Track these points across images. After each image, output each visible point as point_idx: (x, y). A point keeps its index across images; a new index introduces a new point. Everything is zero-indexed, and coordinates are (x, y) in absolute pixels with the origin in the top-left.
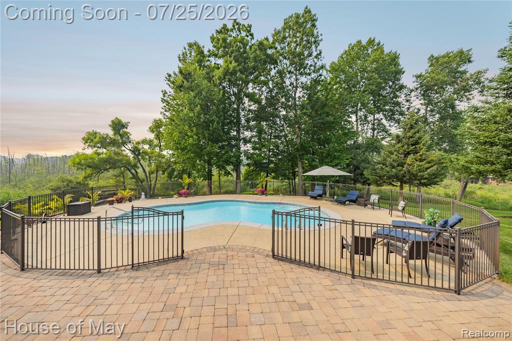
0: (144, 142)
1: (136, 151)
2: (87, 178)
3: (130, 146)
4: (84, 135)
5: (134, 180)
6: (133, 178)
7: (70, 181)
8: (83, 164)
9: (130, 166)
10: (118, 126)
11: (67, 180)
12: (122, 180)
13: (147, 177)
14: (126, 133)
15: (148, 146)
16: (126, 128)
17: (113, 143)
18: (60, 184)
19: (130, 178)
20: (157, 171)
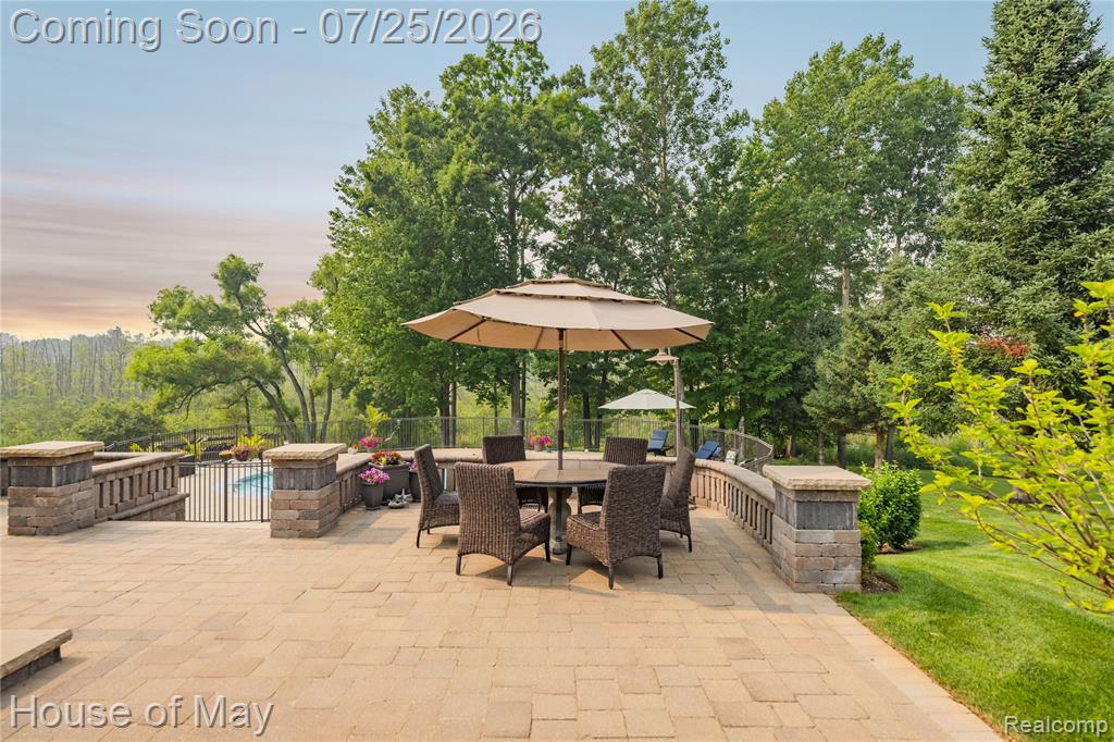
0: (299, 309)
1: (277, 338)
2: (164, 407)
3: (262, 325)
4: (154, 298)
5: (273, 412)
6: (270, 408)
7: (124, 415)
8: (158, 375)
9: (265, 378)
10: (236, 276)
11: (117, 412)
12: (244, 410)
13: (304, 404)
14: (255, 292)
15: (309, 319)
16: (254, 280)
17: (223, 317)
18: (101, 421)
19: (263, 407)
20: (331, 388)
